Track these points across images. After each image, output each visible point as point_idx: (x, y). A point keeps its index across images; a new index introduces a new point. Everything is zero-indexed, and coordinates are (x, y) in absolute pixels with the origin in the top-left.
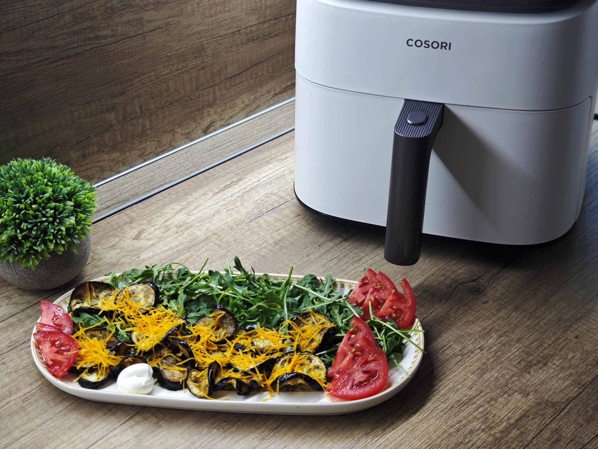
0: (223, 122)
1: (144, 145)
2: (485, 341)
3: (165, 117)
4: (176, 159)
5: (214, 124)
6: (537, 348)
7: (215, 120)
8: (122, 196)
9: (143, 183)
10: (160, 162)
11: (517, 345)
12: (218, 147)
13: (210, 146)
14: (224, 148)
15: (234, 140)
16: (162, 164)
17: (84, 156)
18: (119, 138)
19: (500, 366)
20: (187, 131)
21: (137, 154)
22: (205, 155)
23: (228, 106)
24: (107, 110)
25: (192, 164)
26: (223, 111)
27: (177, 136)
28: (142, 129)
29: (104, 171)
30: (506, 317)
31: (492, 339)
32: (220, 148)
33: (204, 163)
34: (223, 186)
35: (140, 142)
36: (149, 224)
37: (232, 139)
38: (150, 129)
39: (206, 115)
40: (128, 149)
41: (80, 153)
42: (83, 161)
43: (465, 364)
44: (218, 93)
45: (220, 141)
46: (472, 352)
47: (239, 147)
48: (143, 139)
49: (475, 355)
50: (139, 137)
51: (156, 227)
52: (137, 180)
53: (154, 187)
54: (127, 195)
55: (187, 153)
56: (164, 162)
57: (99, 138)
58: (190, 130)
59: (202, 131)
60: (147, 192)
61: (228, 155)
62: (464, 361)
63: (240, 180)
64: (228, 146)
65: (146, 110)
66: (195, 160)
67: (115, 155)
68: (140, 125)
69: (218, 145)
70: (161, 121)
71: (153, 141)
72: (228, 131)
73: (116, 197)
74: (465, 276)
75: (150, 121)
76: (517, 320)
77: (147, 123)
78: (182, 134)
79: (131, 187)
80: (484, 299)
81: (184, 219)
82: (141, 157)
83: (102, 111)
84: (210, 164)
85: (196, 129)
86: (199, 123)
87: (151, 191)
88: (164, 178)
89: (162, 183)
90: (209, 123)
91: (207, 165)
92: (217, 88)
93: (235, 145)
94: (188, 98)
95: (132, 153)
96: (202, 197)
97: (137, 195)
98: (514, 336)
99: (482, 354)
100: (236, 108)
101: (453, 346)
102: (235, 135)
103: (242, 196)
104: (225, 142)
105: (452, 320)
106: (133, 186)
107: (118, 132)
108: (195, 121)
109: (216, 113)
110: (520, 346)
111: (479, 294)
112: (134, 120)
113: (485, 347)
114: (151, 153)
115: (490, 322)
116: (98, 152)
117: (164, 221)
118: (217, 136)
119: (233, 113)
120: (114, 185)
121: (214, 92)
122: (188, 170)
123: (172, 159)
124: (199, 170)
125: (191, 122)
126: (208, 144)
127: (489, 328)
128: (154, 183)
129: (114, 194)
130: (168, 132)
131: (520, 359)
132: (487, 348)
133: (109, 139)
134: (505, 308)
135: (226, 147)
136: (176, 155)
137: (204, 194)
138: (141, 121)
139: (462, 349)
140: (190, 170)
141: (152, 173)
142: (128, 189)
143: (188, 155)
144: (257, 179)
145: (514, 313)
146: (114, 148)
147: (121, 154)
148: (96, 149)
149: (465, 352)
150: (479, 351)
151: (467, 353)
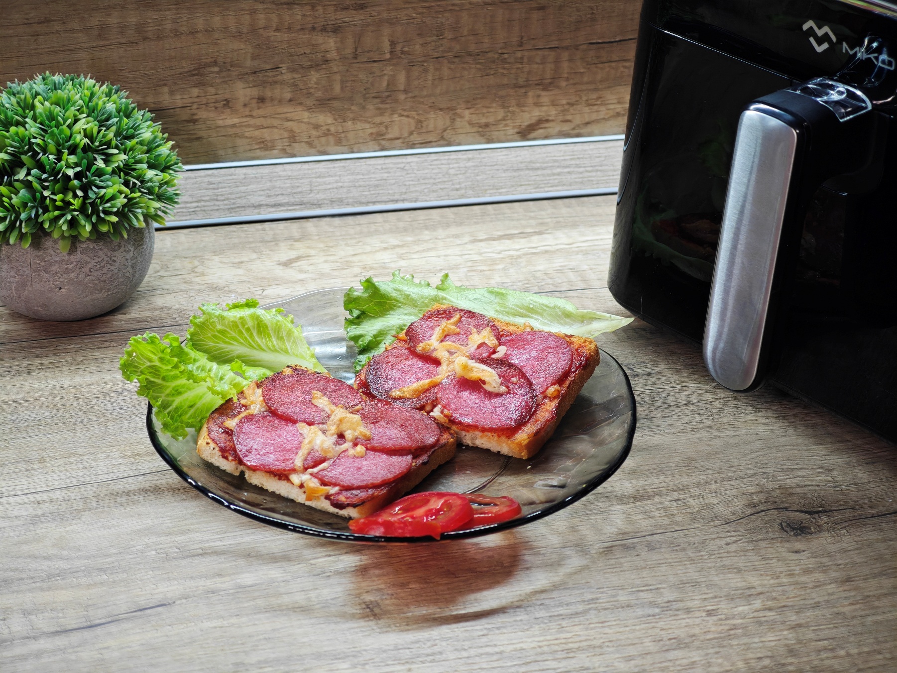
0: (566, 127)
1: (386, 119)
2: (731, 606)
3: (441, 79)
4: (442, 164)
5: (547, 125)
6: (820, 651)
7: (550, 118)
8: (311, 195)
9: (360, 186)
10: (410, 159)
11: (785, 633)
12: (537, 169)
13: (521, 162)
14: (548, 175)
15: (577, 166)
16: (412, 164)
17: (261, 100)
18: (337, 88)
19: (717, 650)
20: (483, 121)
21: (370, 131)
22: (504, 175)
23: (584, 98)
24: (324, 29)
25: (469, 183)
26: (571, 105)
27: (459, 122)
28: (388, 85)
29: (295, 142)
30: (810, 585)
31: (746, 608)
32: (539, 172)
33: (495, 187)
34: (500, 233)
35: (379, 109)
36: (324, 250)
37: (573, 162)
38: (405, 91)
39: (530, 100)
40: (351, 116)
41: (255, 92)
42: (259, 108)
43: (657, 622)
44: (565, 65)
45: (547, 159)
46: (689, 612)
47: (582, 183)
48: (388, 106)
50: (378, 100)
51: (331, 258)
52: (351, 177)
53: (379, 199)
54: (321, 196)
55: (469, 159)
56: (417, 162)
57: (296, 76)
58: (491, 120)
59: (516, 130)
60: (361, 203)
61: (551, 189)
62: (659, 618)
63: (540, 233)
64: (559, 174)
65: (403, 52)
66: (479, 178)
67: (324, 119)
68: (386, 78)
69: (538, 165)
70: (430, 82)
71: (408, 116)
72: (571, 147)
73: (301, 192)
74: (802, 501)
75: (408, 77)
76: (826, 598)
77: (402, 78)
78: (470, 123)
79: (335, 185)
80: (798, 546)
81: (387, 261)
82: (375, 140)
83: (314, 28)
84: (507, 193)
85: (504, 122)
86: (513, 113)
87: (370, 204)
88: (404, 190)
89: (397, 197)
90: (534, 120)
91: (501, 194)
92: (565, 55)
93: (573, 176)
94: (496, 56)
95: (359, 125)
96: (448, 240)
97: (340, 202)
98: (794, 618)
99: (703, 620)
100: (603, 108)
101: (662, 590)
102: (582, 158)
103: (519, 257)
104: (556, 164)
105: (702, 553)
106: (340, 184)
107: (338, 77)
108: (504, 107)
109: (554, 104)
110: (790, 636)
111: (796, 535)
112: (375, 65)
113: (720, 613)
114: (398, 139)
115: (772, 581)
116: (290, 100)
117: (353, 253)
118: (544, 149)
119: (594, 116)
120: (306, 172)
121: (557, 62)
122: (457, 190)
123: (435, 163)
124: (479, 197)
125: (494, 105)
126: (519, 159)
127: (759, 590)
128: (381, 192)
129: (298, 187)
130: (441, 109)
131: (770, 654)
132: (723, 617)
133: (316, 83)
134: (824, 572)
135: (554, 174)
136: (446, 156)
137: (457, 236)
138: (389, 70)
139: (674, 601)
140: (463, 192)
141: (386, 175)
142: (329, 187)
143: (470, 164)
144: (570, 241)
145: (833, 586)
146: (323, 104)
147: (335, 119)
148: (288, 96)
149: (674, 607)
150: (704, 614)
151: (678, 610)
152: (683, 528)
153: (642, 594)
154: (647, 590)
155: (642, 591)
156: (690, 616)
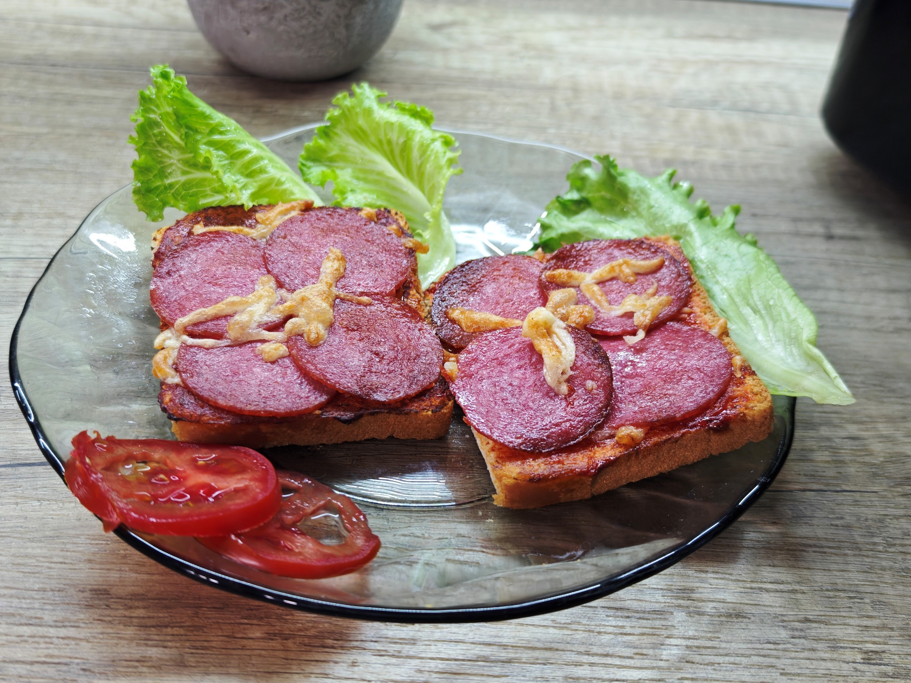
34: (703, 32)
36: (486, 20)
43: (778, 658)
46: (834, 648)
49: (832, 660)
51: (491, 30)
62: (785, 650)
81: (556, 43)
96: (638, 30)
99: (856, 670)
101: (799, 596)
103: (717, 63)
105: (876, 540)
113: (886, 661)
117: (519, 28)
132: (889, 669)
137: (649, 28)
139: (816, 622)
144: (785, 55)
149: (813, 633)
150: (859, 657)
151: (817, 639)
152: (853, 488)
153: (765, 595)
154: (776, 591)
155: (767, 591)
156: (835, 656)
